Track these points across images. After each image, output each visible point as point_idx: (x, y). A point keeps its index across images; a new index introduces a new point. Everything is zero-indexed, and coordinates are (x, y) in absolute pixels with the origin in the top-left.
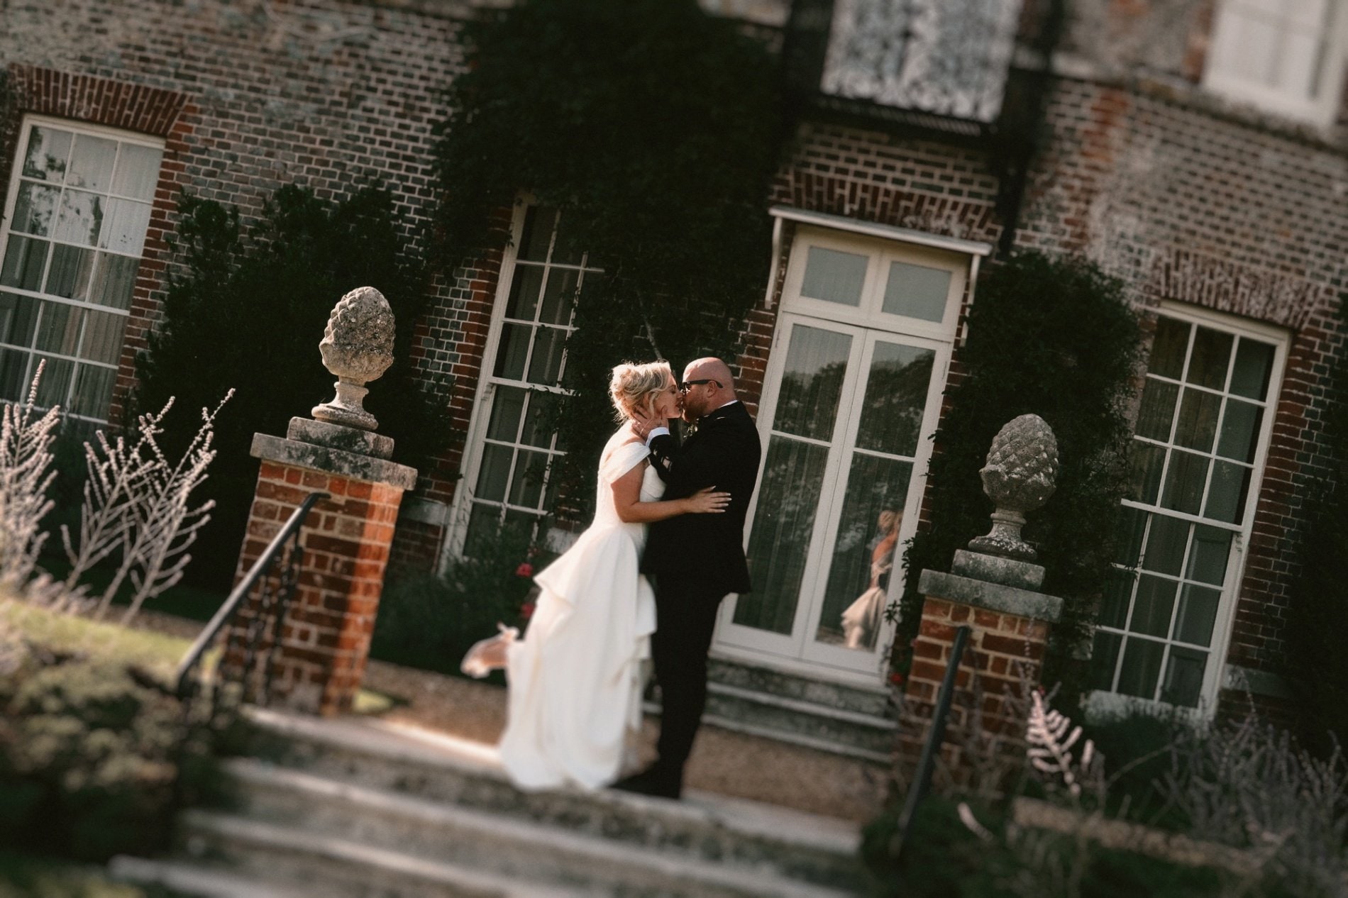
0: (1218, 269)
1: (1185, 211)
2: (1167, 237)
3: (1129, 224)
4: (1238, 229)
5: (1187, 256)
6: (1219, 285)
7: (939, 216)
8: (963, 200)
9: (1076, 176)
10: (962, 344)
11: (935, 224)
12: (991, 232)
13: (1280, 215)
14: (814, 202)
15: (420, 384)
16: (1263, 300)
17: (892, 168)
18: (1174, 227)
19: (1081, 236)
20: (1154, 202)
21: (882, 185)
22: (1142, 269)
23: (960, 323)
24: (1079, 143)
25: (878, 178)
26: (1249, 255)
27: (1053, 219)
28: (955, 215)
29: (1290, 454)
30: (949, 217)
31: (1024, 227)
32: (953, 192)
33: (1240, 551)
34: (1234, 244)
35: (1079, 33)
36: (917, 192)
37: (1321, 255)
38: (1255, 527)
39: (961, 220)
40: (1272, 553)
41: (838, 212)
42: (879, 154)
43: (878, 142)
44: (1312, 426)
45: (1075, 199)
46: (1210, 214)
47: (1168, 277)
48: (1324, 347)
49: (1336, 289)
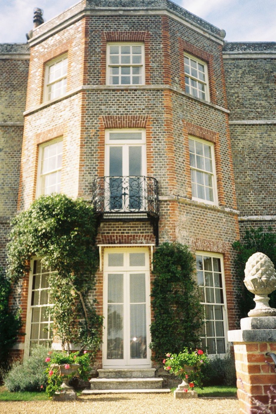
0: (205, 242)
1: (195, 229)
2: (193, 235)
3: (184, 233)
4: (207, 232)
5: (198, 239)
6: (207, 245)
7: (139, 239)
8: (144, 234)
9: (170, 223)
10: (152, 270)
11: (138, 241)
12: (153, 241)
13: (214, 227)
14: (108, 242)
15: (12, 312)
16: (216, 247)
17: (125, 230)
18: (194, 233)
19: (175, 237)
20: (189, 228)
21: (124, 234)
22: (190, 244)
23: (150, 264)
24: (169, 215)
25: (122, 233)
26: (211, 237)
27: (167, 235)
28: (143, 238)
29: (230, 284)
30: (142, 239)
31: (161, 238)
32: (141, 233)
33: (225, 310)
34: (207, 235)
35: (163, 191)
36: (133, 234)
37: (225, 236)
38: (227, 303)
39: (145, 239)
40: (233, 309)
41: (115, 243)
42: (121, 227)
43: (120, 224)
44: (234, 276)
45: (171, 229)
46: (200, 229)
47: (196, 245)
48: (231, 257)
49: (230, 243)
